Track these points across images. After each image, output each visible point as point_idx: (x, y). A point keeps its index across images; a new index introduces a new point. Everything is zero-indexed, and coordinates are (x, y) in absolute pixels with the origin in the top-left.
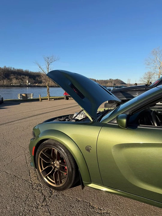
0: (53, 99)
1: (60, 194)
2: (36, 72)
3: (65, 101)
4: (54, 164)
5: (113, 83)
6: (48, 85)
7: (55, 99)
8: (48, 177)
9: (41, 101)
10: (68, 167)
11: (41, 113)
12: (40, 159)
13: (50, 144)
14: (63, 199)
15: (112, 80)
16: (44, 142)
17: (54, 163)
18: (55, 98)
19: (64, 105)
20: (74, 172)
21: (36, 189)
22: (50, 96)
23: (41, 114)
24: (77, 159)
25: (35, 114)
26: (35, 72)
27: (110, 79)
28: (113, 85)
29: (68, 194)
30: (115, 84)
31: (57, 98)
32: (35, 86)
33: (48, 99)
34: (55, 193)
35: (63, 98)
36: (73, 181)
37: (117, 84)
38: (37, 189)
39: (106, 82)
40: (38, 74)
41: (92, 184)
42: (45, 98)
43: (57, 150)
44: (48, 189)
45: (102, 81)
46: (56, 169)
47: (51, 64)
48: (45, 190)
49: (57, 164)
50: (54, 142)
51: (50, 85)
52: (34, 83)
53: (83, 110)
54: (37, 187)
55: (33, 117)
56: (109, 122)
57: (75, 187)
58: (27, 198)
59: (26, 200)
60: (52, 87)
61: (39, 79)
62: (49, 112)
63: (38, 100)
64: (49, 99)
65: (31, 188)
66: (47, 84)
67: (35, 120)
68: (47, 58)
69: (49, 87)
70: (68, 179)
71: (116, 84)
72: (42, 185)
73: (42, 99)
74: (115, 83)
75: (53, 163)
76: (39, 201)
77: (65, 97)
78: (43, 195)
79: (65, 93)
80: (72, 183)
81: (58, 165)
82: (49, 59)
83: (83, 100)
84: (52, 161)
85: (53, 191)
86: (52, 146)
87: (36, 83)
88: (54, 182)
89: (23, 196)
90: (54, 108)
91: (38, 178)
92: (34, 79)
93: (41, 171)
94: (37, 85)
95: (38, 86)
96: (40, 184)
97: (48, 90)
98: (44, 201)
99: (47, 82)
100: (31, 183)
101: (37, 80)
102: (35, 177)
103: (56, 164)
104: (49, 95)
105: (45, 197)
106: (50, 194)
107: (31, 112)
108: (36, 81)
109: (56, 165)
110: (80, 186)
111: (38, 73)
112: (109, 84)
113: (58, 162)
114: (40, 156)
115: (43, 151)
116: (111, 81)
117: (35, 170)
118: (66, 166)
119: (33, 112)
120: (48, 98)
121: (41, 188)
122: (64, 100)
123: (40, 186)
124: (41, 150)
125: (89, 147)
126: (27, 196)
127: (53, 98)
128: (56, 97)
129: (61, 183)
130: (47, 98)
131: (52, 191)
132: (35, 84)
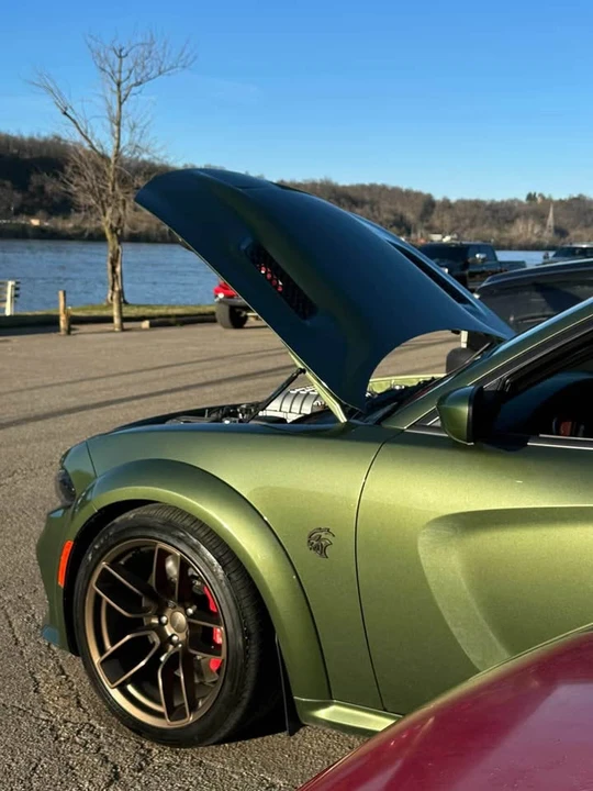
0: (146, 324)
1: (185, 762)
2: (32, 140)
3: (219, 338)
4: (161, 623)
5: (550, 221)
6: (113, 230)
7: (160, 322)
8: (130, 688)
9: (69, 331)
10: (230, 629)
11: (72, 406)
12: (98, 599)
13: (147, 527)
14: (200, 778)
15: (547, 202)
16: (117, 520)
17: (164, 619)
18: (156, 312)
19: (216, 363)
20: (254, 650)
21: (76, 743)
22: (123, 303)
23: (70, 411)
24: (271, 590)
25: (37, 411)
26: (26, 135)
27: (531, 197)
28: (548, 236)
29: (223, 763)
30: (561, 232)
31: (170, 312)
32: (23, 234)
33: (109, 320)
34: (160, 756)
35: (207, 318)
36: (246, 695)
37: (574, 227)
38: (77, 740)
39: (502, 214)
40: (44, 153)
41: (333, 708)
42: (95, 313)
43: (178, 554)
44: (129, 742)
45: (477, 204)
46: (171, 647)
47: (135, 89)
48: (117, 746)
49: (176, 623)
50: (166, 514)
51: (127, 229)
52: (17, 213)
53: (303, 371)
54: (78, 733)
55: (24, 428)
56: (413, 426)
57: (259, 740)
58: (34, 769)
59: (29, 779)
60: (135, 238)
61: (49, 188)
62: (122, 401)
63: (47, 324)
64: (117, 321)
65: (51, 739)
66: (106, 222)
67: (39, 440)
68: (113, 56)
69: (121, 240)
70: (228, 683)
71: (573, 233)
72: (98, 727)
73: (74, 321)
74: (565, 222)
75: (155, 621)
76: (90, 782)
77: (223, 313)
78: (107, 761)
79: (223, 288)
80: (244, 703)
81: (178, 630)
82: (127, 63)
83: (308, 323)
84: (154, 608)
85: (155, 751)
86: (157, 535)
87: (32, 214)
88: (162, 709)
89: (13, 764)
90: (153, 374)
91: (78, 702)
92: (21, 185)
93: (97, 659)
94: (35, 222)
95: (42, 234)
96: (91, 725)
97: (114, 262)
98: (111, 781)
99: (109, 211)
100: (47, 721)
101: (41, 189)
102: (64, 697)
103: (173, 625)
104: (121, 293)
105: (115, 767)
106: (138, 758)
107: (14, 397)
108: (33, 195)
109: (169, 631)
110: (281, 735)
111: (45, 144)
112: (522, 230)
113: (181, 618)
114: (97, 584)
115: (113, 564)
116: (536, 208)
117: (63, 673)
118: (218, 624)
119: (25, 397)
120: (115, 313)
121: (98, 737)
122: (217, 328)
123: (92, 732)
124: (103, 556)
125: (323, 535)
126: (33, 766)
127: (148, 312)
128: (162, 311)
129: (193, 707)
130: (105, 313)
131: (149, 751)
132: (22, 220)
